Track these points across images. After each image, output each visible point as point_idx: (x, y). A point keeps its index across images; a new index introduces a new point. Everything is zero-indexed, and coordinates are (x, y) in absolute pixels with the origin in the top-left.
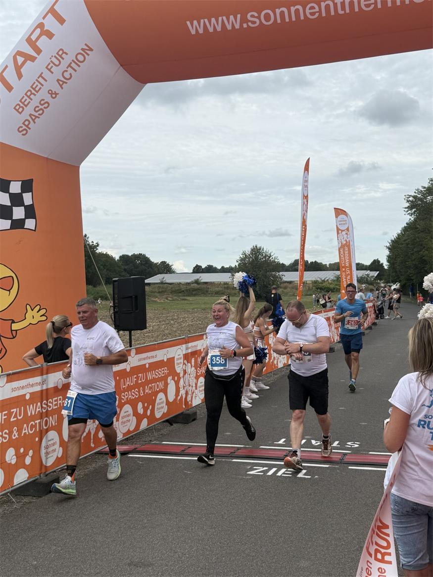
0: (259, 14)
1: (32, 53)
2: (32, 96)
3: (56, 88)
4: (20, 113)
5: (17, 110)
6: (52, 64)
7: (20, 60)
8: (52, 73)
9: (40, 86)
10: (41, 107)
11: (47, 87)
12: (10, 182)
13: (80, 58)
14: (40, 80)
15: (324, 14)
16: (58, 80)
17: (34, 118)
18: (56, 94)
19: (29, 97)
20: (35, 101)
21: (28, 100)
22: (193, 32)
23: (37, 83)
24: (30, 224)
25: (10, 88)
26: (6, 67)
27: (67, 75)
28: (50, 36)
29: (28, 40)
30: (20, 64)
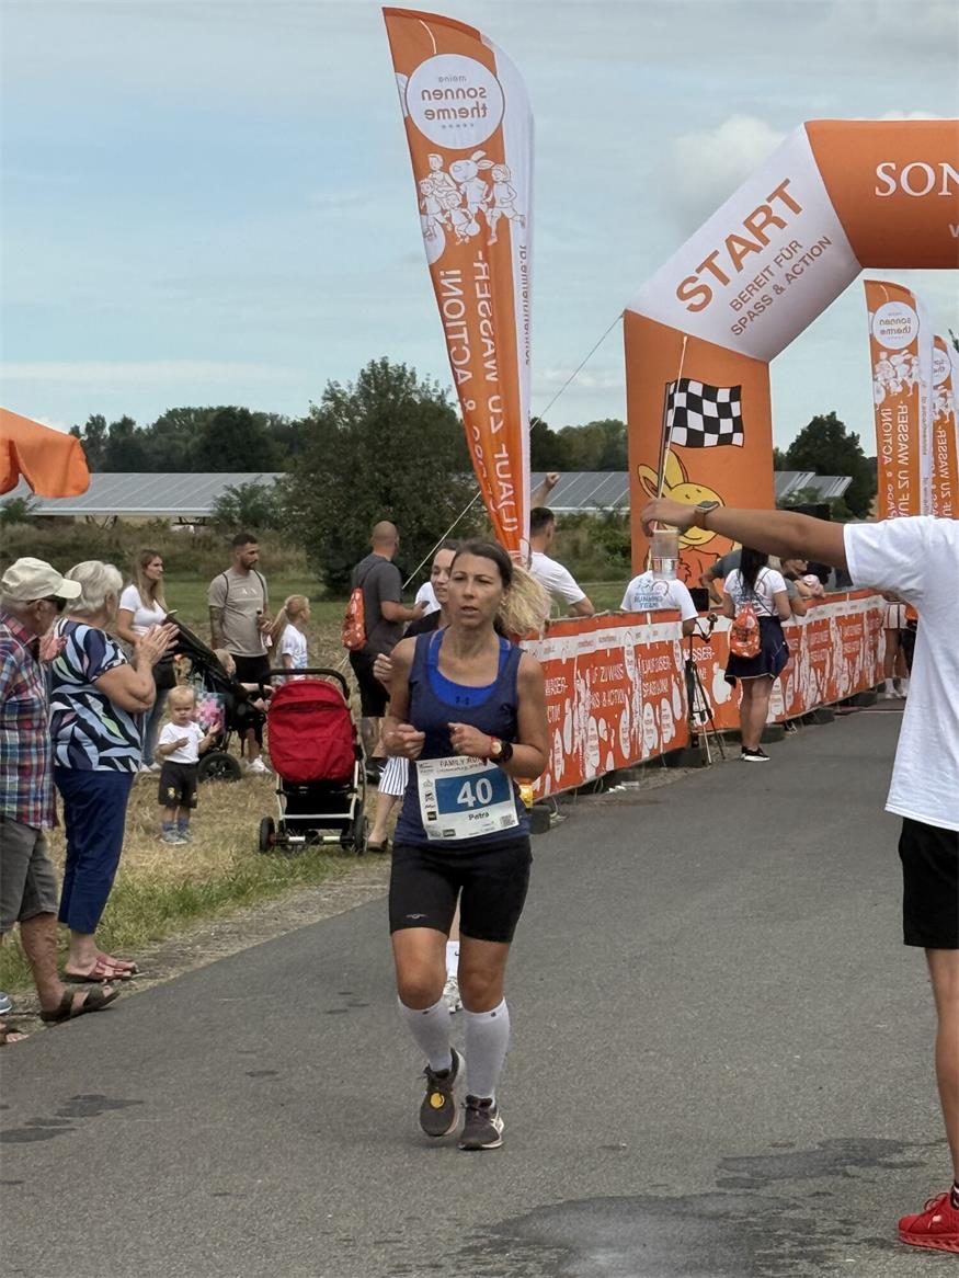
1: (757, 242)
2: (754, 292)
3: (783, 283)
4: (737, 310)
5: (734, 307)
6: (781, 257)
7: (739, 248)
8: (781, 266)
9: (764, 280)
10: (762, 303)
11: (773, 281)
12: (717, 389)
13: (816, 251)
14: (766, 273)
17: (752, 315)
18: (782, 289)
19: (749, 292)
20: (757, 296)
21: (749, 295)
22: (956, 235)
23: (761, 277)
24: (738, 439)
25: (725, 280)
26: (716, 253)
27: (798, 269)
28: (781, 224)
29: (748, 223)
30: (738, 252)
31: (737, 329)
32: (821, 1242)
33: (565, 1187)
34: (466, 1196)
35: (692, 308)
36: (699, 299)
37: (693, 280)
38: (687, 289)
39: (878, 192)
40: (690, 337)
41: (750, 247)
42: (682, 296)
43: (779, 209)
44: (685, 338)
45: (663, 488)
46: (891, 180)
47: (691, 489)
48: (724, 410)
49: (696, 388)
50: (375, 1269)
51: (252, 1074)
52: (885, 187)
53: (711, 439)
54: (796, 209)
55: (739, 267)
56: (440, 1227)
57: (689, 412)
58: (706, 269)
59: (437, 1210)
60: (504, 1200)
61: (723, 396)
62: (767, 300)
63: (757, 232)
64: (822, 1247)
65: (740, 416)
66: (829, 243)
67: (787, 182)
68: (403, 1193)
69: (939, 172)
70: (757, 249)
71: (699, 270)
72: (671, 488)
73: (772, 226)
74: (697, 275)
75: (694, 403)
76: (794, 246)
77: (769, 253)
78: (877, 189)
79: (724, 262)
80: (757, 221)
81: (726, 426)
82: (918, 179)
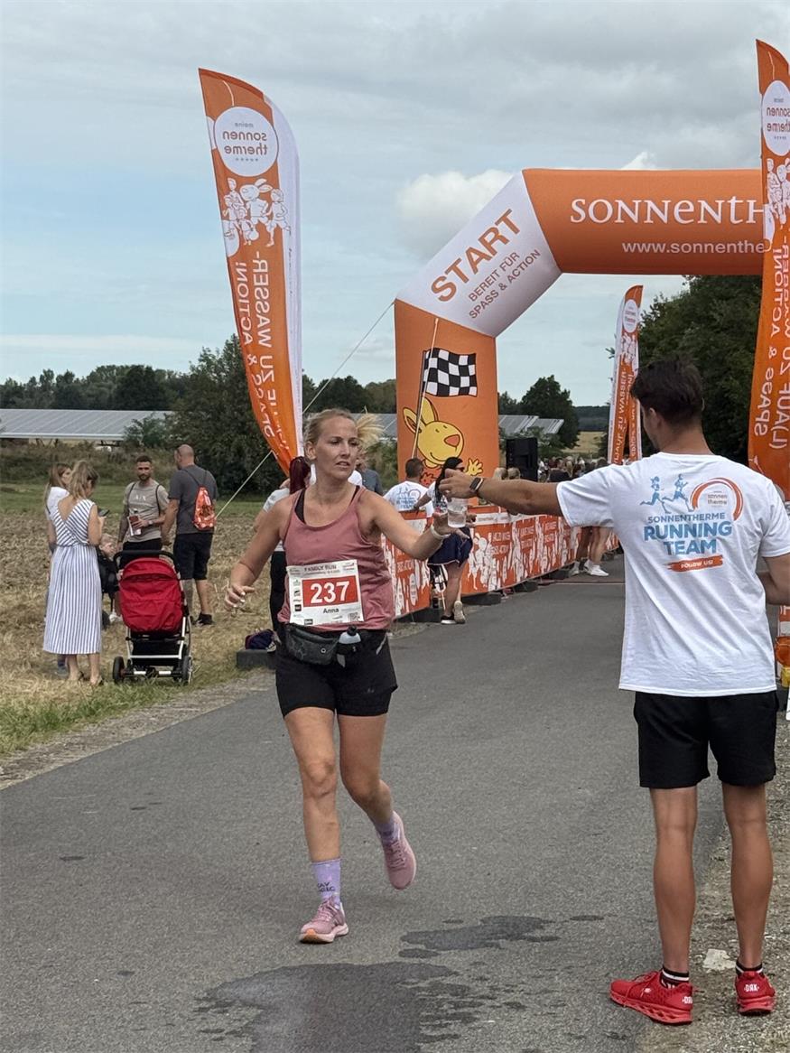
0: (681, 244)
1: (488, 253)
2: (485, 288)
3: (506, 282)
4: (474, 300)
5: (471, 298)
6: (505, 264)
7: (475, 257)
8: (504, 270)
9: (492, 280)
10: (491, 296)
11: (499, 280)
12: (459, 356)
13: (529, 260)
14: (494, 275)
15: (728, 251)
16: (509, 277)
17: (484, 304)
18: (505, 287)
19: (482, 288)
20: (488, 291)
21: (482, 290)
22: (626, 250)
23: (491, 278)
24: (473, 391)
25: (465, 279)
26: (459, 260)
27: (516, 273)
28: (505, 241)
29: (482, 240)
30: (475, 260)
31: (475, 313)
32: (472, 1005)
33: (283, 956)
34: (206, 964)
35: (442, 299)
36: (447, 292)
37: (443, 278)
38: (438, 286)
39: (572, 220)
40: (439, 318)
41: (482, 256)
42: (435, 290)
43: (503, 229)
44: (437, 320)
45: (420, 424)
46: (582, 211)
47: (439, 425)
48: (464, 370)
49: (444, 355)
50: (122, 1027)
51: (64, 859)
52: (577, 216)
53: (454, 391)
54: (516, 230)
55: (475, 270)
56: (180, 990)
57: (439, 372)
58: (452, 271)
59: (181, 975)
60: (235, 967)
61: (463, 361)
62: (495, 294)
63: (488, 245)
64: (472, 1010)
65: (475, 375)
66: (538, 254)
67: (509, 211)
68: (157, 961)
69: (615, 206)
70: (489, 258)
71: (447, 272)
72: (426, 425)
73: (498, 242)
74: (445, 275)
75: (443, 365)
76: (513, 257)
77: (496, 261)
78: (572, 217)
79: (465, 267)
80: (489, 238)
81: (465, 382)
82: (601, 210)
